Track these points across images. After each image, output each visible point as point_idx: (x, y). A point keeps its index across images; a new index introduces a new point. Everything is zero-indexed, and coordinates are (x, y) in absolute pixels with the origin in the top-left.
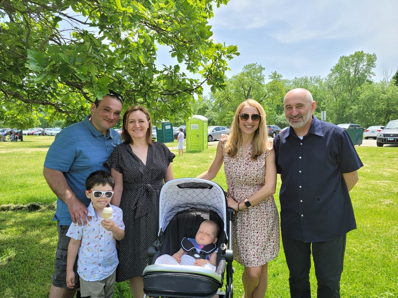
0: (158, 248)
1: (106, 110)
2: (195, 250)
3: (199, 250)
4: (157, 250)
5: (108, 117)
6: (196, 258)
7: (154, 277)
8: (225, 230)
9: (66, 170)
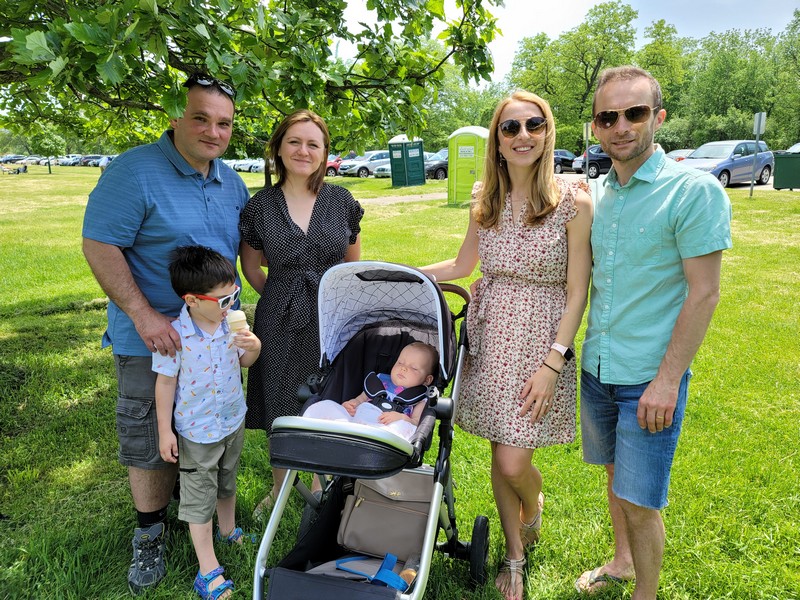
1: (200, 118)
6: (384, 410)
9: (129, 243)
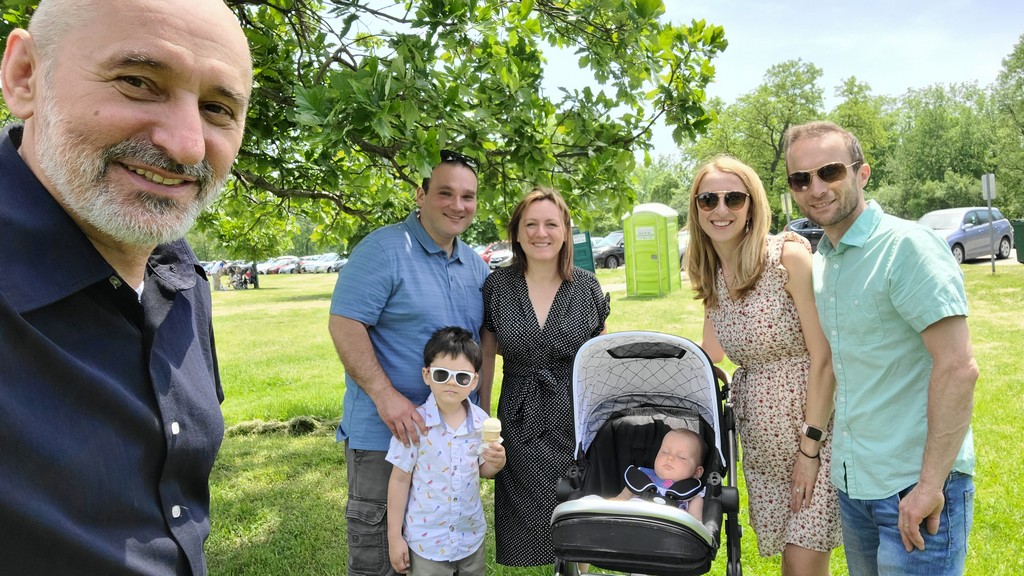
0: (577, 481)
2: (655, 489)
3: (662, 491)
4: (575, 488)
5: (451, 207)
7: (573, 524)
8: (718, 444)
